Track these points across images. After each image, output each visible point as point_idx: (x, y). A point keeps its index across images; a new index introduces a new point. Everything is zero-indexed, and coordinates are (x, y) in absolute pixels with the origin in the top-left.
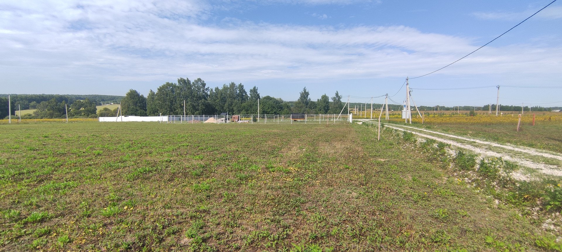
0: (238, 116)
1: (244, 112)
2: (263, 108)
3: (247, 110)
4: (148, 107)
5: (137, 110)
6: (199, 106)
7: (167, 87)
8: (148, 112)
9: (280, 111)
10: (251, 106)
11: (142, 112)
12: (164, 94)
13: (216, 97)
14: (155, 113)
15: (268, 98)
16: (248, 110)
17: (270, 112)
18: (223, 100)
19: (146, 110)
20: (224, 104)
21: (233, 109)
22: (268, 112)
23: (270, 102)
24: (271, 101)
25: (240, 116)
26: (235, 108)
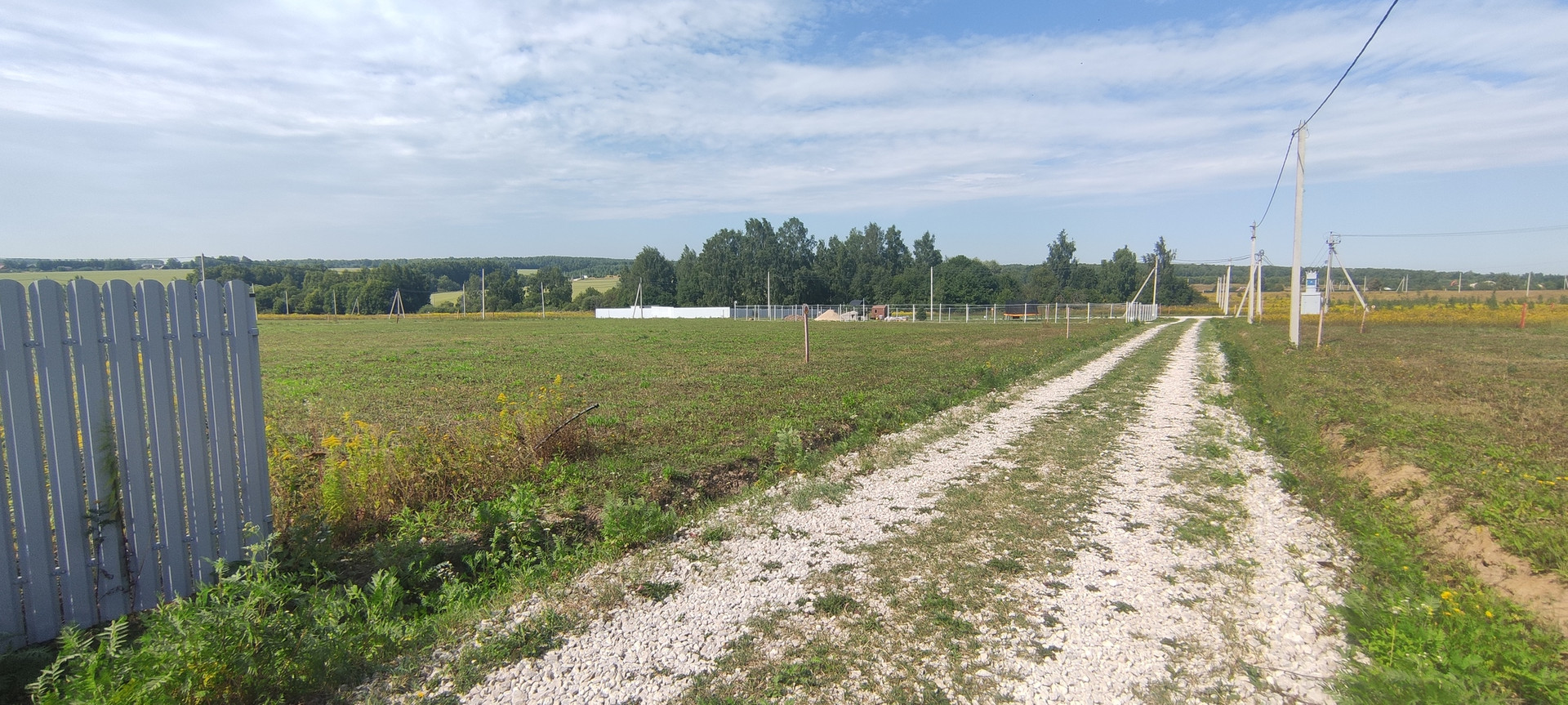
0: (884, 307)
1: (898, 296)
2: (946, 286)
3: (907, 293)
4: (680, 287)
5: (657, 293)
6: (793, 282)
7: (722, 241)
8: (679, 297)
9: (990, 294)
10: (916, 283)
11: (667, 297)
12: (716, 257)
13: (832, 261)
14: (695, 300)
15: (961, 262)
16: (910, 293)
17: (963, 296)
18: (850, 267)
19: (674, 293)
20: (851, 278)
21: (871, 289)
22: (958, 297)
23: (967, 272)
24: (968, 269)
25: (890, 307)
26: (877, 288)
